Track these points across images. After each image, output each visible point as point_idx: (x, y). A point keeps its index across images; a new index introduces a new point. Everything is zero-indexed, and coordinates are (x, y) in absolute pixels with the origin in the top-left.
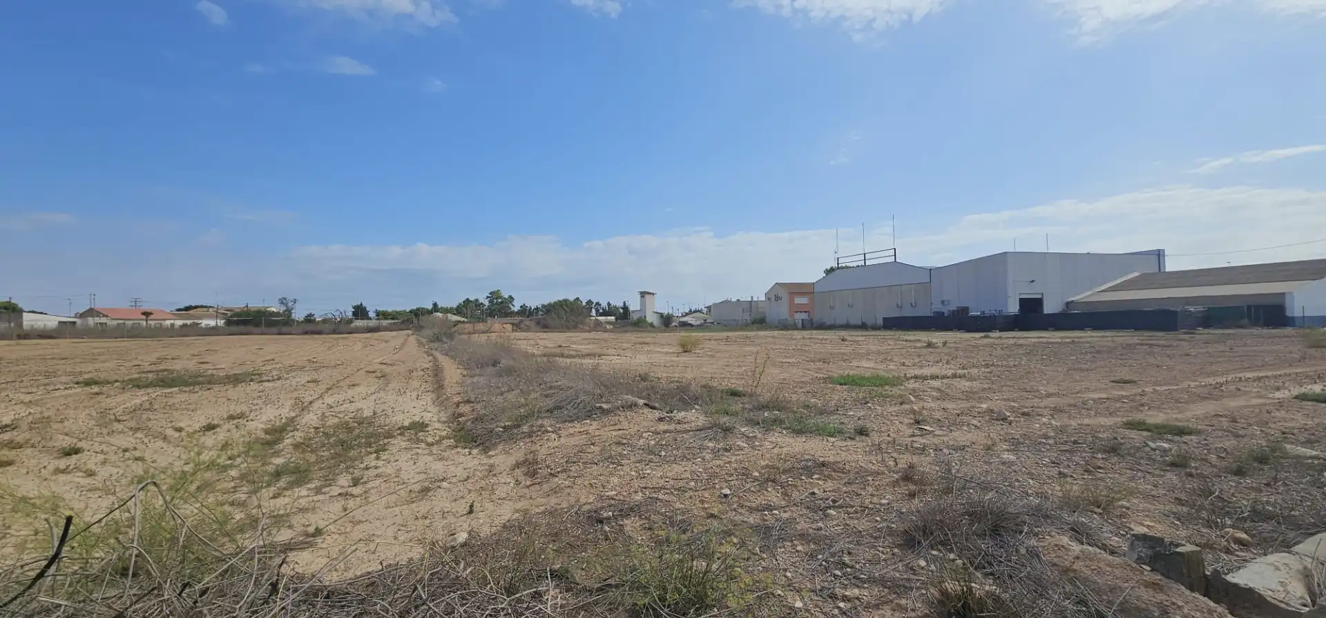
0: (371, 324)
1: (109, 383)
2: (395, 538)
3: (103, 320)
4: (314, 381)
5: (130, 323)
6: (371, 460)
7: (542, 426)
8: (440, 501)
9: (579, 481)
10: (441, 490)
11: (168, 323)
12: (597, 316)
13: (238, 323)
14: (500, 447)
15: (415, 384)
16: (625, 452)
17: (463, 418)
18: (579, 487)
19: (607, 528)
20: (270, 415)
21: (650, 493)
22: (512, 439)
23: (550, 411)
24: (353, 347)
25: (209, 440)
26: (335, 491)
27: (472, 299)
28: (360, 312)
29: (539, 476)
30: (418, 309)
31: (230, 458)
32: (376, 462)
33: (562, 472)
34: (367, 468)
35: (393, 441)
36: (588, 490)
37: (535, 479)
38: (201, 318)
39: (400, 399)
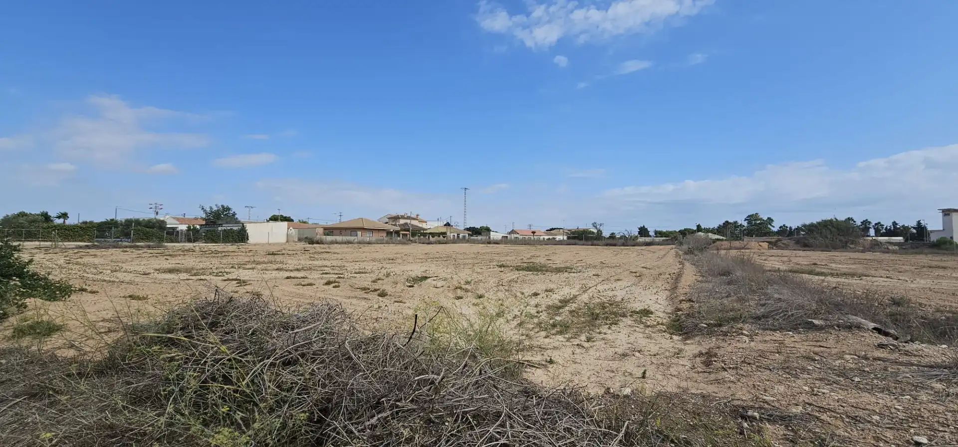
0: (647, 240)
1: (508, 267)
2: (589, 378)
3: (517, 236)
4: (597, 275)
5: (527, 237)
6: (604, 329)
7: (741, 329)
8: (630, 365)
9: (744, 380)
10: (634, 357)
11: (542, 238)
12: (876, 236)
13: (574, 238)
14: (697, 339)
15: (659, 283)
16: (810, 368)
17: (681, 312)
18: (742, 385)
19: (745, 425)
20: (566, 292)
21: (812, 410)
22: (710, 333)
23: (758, 318)
24: (631, 256)
25: (534, 301)
26: (576, 342)
27: (731, 221)
28: (643, 232)
29: (712, 366)
30: (685, 230)
31: (537, 312)
32: (607, 330)
33: (733, 368)
34: (600, 333)
35: (624, 319)
36: (749, 389)
37: (709, 368)
38: (556, 235)
39: (643, 293)
